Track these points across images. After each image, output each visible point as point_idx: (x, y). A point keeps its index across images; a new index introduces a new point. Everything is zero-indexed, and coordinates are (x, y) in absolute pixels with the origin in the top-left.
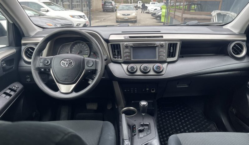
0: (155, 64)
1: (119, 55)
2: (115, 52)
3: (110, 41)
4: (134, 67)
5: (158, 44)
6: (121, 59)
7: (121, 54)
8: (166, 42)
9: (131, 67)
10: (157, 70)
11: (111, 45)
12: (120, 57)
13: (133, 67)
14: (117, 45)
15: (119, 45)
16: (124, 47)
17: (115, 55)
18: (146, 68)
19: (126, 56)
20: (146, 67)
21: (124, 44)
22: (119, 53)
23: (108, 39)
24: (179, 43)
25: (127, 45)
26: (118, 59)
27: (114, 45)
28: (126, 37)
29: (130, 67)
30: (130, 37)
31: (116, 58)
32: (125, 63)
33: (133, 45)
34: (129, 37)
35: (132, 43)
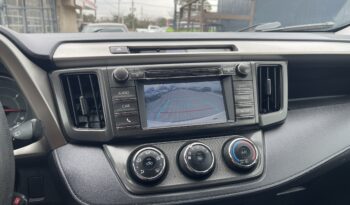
0: (227, 138)
1: (95, 114)
2: (77, 101)
3: (58, 65)
4: (158, 158)
5: (229, 70)
6: (102, 126)
7: (101, 109)
8: (253, 63)
9: (146, 159)
10: (240, 163)
11: (63, 77)
12: (97, 119)
13: (153, 159)
14: (84, 76)
15: (94, 76)
16: (113, 83)
17: (79, 113)
18: (200, 158)
19: (122, 117)
20: (203, 155)
21: (112, 70)
22: (94, 105)
23: (47, 57)
24: (284, 65)
25: (121, 75)
26: (90, 127)
27: (73, 77)
28: (119, 50)
29: (139, 160)
30: (132, 50)
31: (82, 125)
32: (118, 142)
33: (147, 75)
34: (127, 50)
35: (141, 70)
